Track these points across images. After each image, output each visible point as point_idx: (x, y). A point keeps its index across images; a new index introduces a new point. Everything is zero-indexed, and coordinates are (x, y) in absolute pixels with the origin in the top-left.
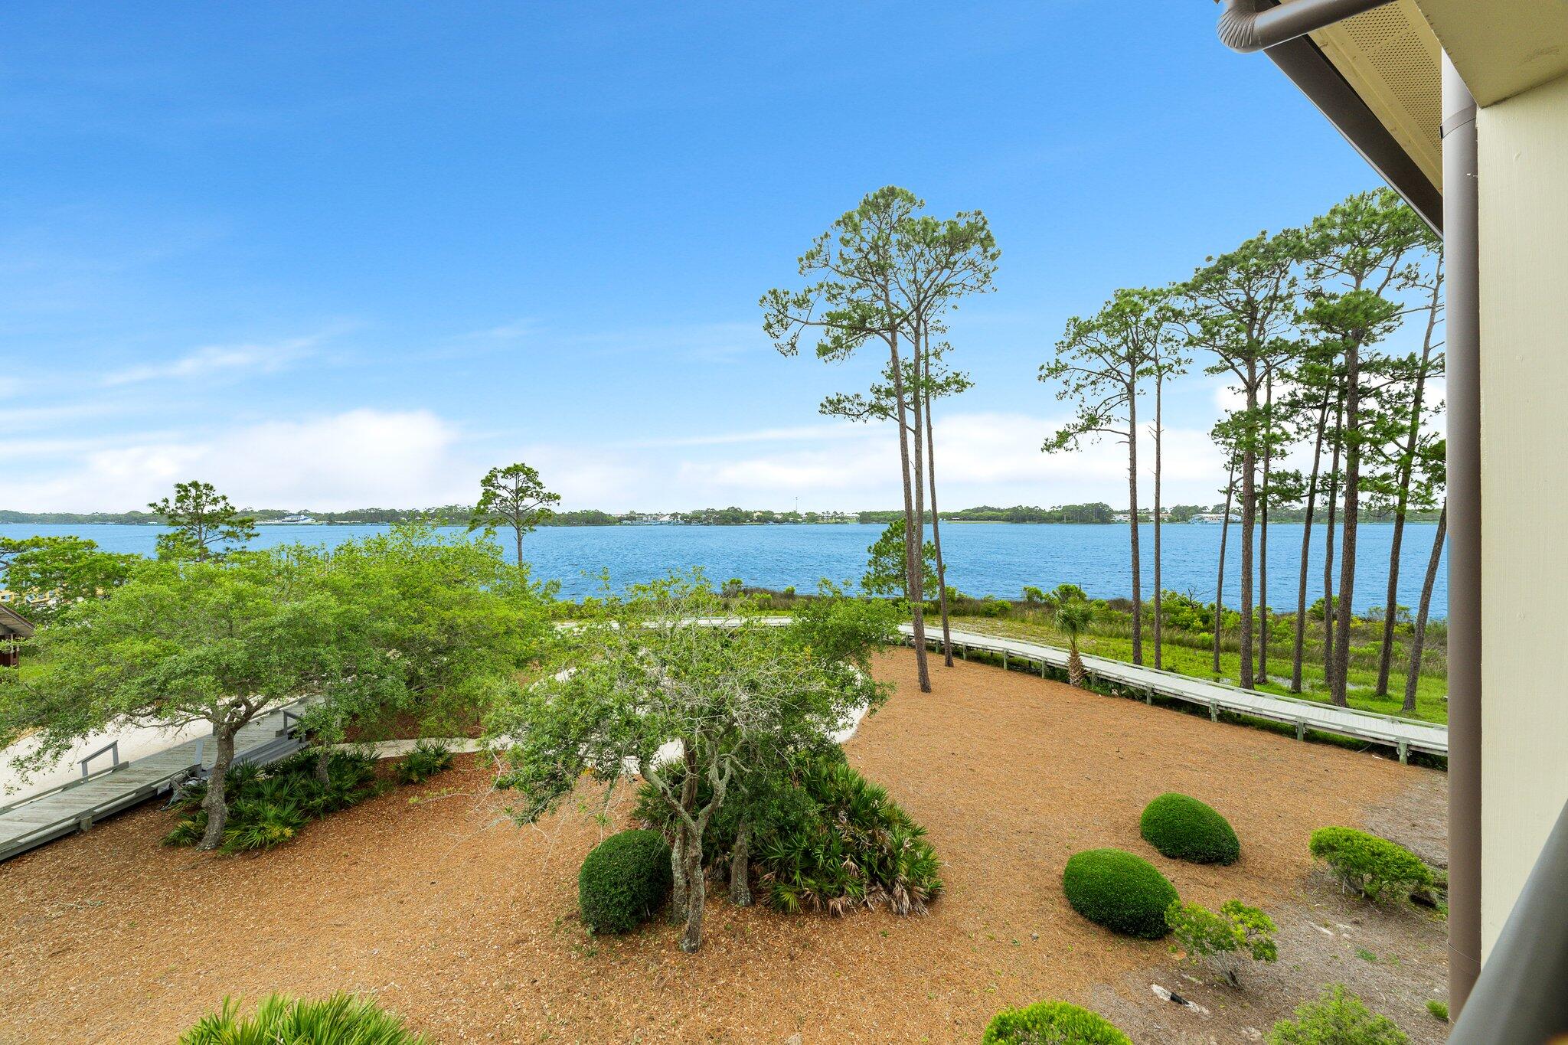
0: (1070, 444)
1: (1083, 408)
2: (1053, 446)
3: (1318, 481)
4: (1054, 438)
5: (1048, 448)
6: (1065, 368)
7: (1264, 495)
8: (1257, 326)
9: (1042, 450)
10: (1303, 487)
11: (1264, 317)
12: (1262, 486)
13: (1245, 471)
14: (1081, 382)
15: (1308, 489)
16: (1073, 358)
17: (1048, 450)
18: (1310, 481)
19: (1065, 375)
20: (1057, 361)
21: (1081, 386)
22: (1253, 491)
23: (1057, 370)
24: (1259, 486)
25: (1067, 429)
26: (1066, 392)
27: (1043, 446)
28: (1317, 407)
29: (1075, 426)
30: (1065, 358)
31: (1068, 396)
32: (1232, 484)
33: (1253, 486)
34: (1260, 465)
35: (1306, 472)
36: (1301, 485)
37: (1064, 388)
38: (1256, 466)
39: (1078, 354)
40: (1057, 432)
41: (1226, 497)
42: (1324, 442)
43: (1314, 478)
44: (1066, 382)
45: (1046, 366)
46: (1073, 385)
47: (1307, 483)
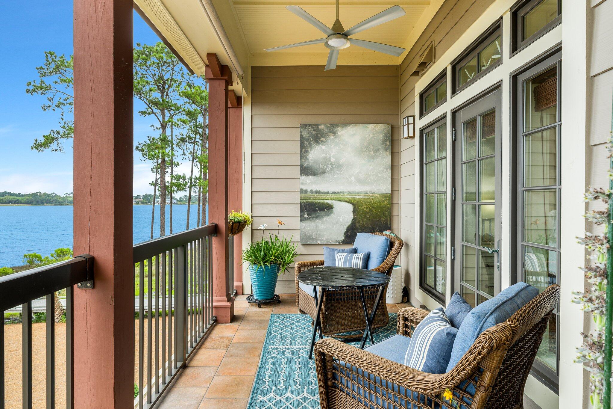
0: (54, 145)
1: (65, 121)
2: (41, 146)
3: (193, 180)
4: (42, 140)
5: (37, 146)
6: (49, 88)
7: (171, 187)
8: (165, 93)
9: (32, 148)
10: (186, 183)
11: (168, 89)
12: (170, 182)
13: (161, 173)
14: (62, 101)
15: (189, 184)
16: (55, 82)
17: (37, 148)
18: (189, 180)
19: (50, 94)
20: (42, 82)
21: (62, 104)
22: (165, 184)
23: (42, 88)
24: (168, 182)
25: (52, 134)
26: (50, 107)
27: (32, 145)
28: (192, 143)
29: (58, 132)
30: (49, 80)
31: (51, 109)
32: (157, 180)
33: (165, 182)
34: (168, 170)
35: (188, 176)
36: (186, 182)
37: (48, 103)
38: (166, 170)
39: (59, 81)
40: (44, 136)
41: (153, 187)
42: (195, 161)
43: (191, 179)
44: (50, 99)
45: (33, 83)
46: (56, 101)
47: (188, 181)
